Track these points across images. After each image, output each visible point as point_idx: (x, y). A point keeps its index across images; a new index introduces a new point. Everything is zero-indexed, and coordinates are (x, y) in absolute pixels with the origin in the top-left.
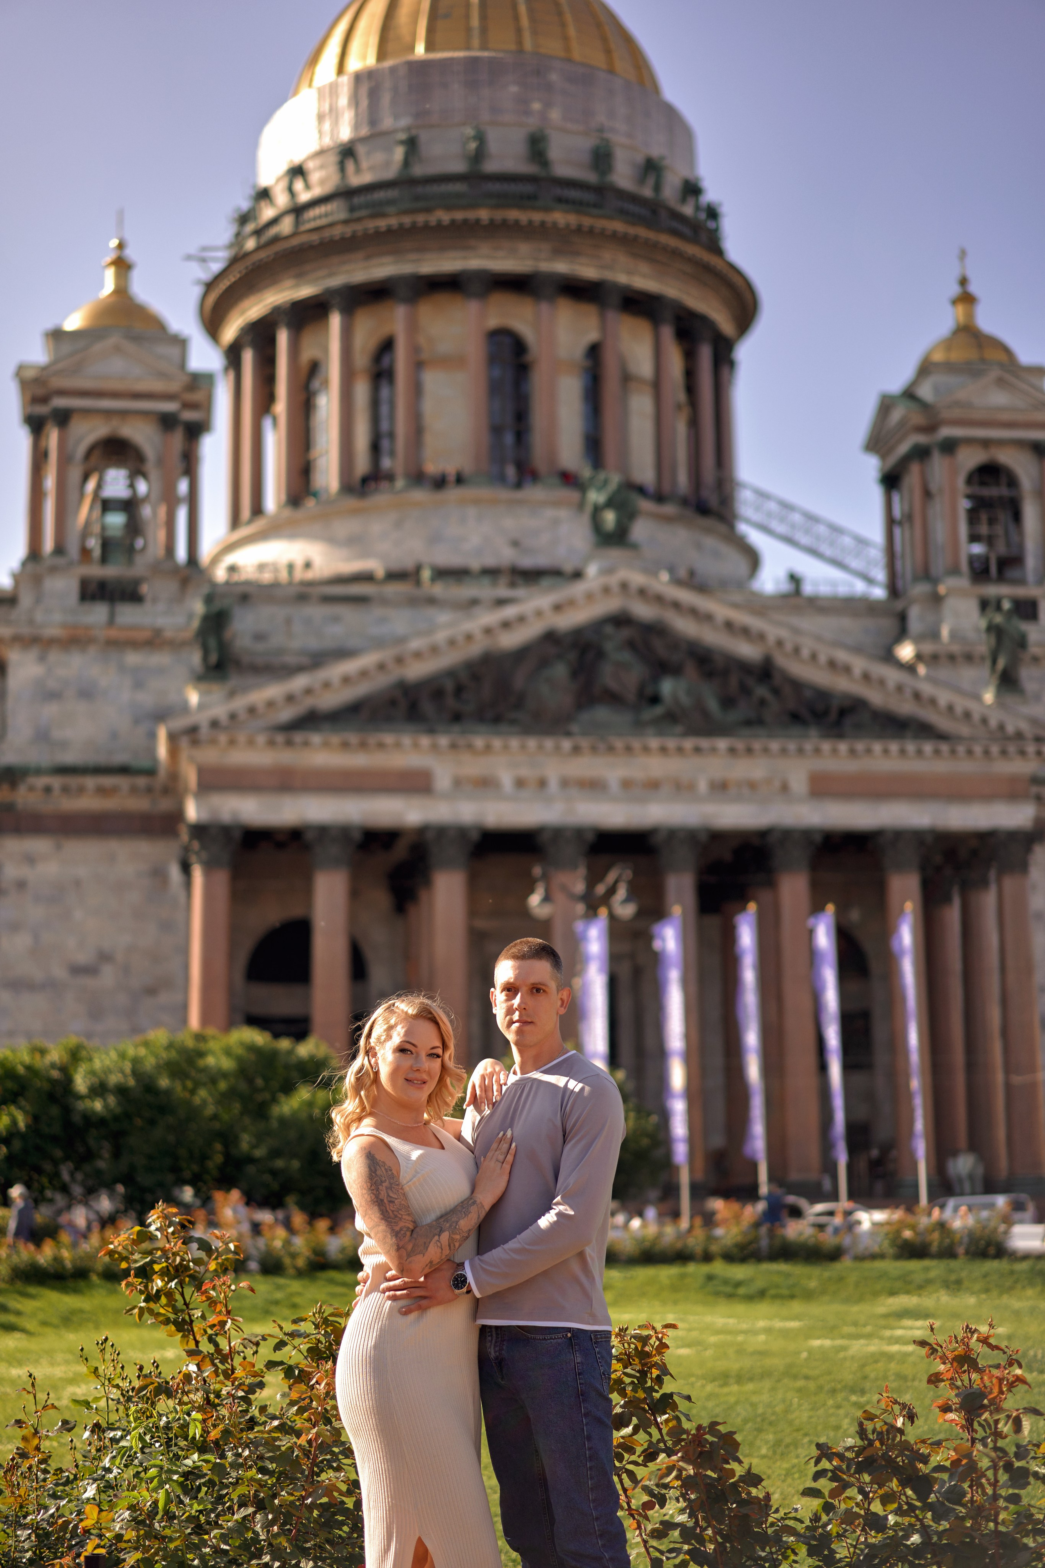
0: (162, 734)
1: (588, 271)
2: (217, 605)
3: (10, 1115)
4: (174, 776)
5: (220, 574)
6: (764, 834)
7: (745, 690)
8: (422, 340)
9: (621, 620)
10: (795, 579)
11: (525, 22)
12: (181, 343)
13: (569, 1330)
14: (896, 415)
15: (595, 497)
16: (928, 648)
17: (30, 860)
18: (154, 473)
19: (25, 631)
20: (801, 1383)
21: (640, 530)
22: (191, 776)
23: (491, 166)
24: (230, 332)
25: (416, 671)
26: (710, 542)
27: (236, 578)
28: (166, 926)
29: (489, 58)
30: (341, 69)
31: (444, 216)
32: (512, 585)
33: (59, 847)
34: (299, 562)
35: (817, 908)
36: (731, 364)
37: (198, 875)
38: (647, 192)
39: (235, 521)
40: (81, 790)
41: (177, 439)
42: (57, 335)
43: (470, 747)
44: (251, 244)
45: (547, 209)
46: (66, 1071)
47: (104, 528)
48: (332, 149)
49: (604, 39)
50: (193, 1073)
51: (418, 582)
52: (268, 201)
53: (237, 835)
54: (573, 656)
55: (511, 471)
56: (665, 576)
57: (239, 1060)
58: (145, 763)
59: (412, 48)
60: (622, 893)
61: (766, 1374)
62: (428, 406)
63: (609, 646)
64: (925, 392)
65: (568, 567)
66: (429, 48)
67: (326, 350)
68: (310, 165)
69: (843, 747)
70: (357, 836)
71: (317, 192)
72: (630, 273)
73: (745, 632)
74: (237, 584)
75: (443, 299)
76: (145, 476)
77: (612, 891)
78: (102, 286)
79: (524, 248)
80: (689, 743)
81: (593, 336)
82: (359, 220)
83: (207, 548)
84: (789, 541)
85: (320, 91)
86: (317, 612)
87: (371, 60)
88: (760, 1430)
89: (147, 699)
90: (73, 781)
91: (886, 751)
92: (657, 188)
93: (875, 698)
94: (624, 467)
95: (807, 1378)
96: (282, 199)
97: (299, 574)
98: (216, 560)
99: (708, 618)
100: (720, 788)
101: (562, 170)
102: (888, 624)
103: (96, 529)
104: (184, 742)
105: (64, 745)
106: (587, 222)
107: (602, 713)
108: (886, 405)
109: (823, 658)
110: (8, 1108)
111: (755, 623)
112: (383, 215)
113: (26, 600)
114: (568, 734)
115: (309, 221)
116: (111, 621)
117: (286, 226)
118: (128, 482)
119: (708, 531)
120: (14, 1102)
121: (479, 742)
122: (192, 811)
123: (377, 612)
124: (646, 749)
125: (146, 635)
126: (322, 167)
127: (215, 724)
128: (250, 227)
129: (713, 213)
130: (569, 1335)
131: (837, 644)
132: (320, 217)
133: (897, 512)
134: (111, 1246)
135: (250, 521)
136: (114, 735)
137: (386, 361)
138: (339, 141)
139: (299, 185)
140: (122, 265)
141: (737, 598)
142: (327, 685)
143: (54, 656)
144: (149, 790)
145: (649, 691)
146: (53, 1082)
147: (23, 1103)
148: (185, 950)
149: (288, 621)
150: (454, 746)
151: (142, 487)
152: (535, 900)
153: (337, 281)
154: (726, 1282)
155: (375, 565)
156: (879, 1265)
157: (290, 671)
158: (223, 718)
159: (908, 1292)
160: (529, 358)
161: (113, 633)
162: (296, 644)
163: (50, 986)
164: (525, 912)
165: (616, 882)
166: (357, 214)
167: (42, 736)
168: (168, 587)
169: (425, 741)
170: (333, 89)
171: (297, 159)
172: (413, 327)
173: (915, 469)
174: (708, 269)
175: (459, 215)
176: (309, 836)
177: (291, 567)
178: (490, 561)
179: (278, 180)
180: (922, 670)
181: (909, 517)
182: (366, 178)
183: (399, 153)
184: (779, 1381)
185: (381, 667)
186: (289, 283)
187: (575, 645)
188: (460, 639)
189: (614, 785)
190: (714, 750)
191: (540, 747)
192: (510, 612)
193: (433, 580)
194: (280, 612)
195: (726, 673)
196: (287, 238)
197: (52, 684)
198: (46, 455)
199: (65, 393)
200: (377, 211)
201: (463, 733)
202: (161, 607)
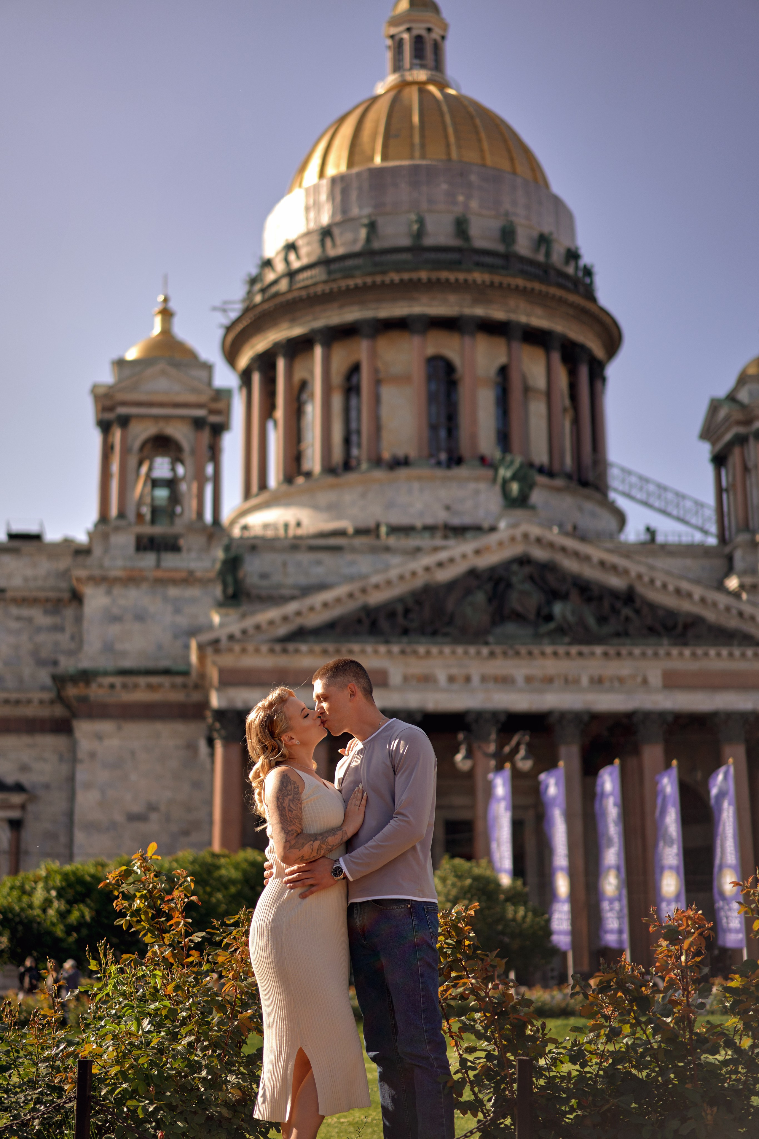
0: (194, 645)
1: (499, 314)
2: (233, 553)
3: (80, 910)
4: (203, 676)
5: (236, 532)
6: (630, 715)
7: (614, 610)
8: (380, 365)
9: (524, 561)
10: (651, 532)
11: (452, 139)
12: (208, 368)
14: (722, 413)
15: (504, 473)
16: (749, 580)
17: (99, 737)
18: (189, 460)
19: (97, 572)
21: (536, 497)
22: (214, 675)
23: (429, 241)
24: (244, 361)
25: (375, 598)
26: (589, 506)
27: (247, 534)
28: (196, 785)
29: (427, 165)
30: (322, 174)
31: (396, 277)
32: (446, 537)
33: (119, 728)
34: (292, 523)
36: (604, 379)
37: (219, 747)
38: (541, 258)
39: (247, 494)
40: (136, 686)
41: (205, 436)
42: (120, 364)
43: (415, 653)
44: (258, 298)
45: (469, 271)
47: (153, 499)
48: (316, 231)
49: (509, 151)
50: (211, 881)
51: (378, 536)
52: (270, 268)
54: (489, 586)
55: (443, 456)
56: (556, 530)
57: (245, 872)
58: (182, 667)
59: (372, 159)
60: (522, 752)
62: (385, 411)
63: (515, 580)
64: (743, 396)
65: (486, 524)
66: (384, 158)
67: (312, 372)
68: (300, 243)
69: (687, 651)
71: (305, 261)
72: (528, 315)
73: (614, 569)
74: (248, 538)
75: (395, 335)
76: (182, 462)
77: (515, 750)
78: (152, 328)
79: (452, 298)
80: (574, 650)
81: (503, 360)
82: (334, 280)
83: (227, 514)
84: (646, 504)
85: (307, 190)
86: (305, 558)
87: (343, 168)
89: (183, 621)
90: (130, 680)
91: (719, 655)
92: (548, 254)
93: (710, 616)
94: (526, 450)
96: (280, 267)
97: (292, 531)
98: (233, 522)
99: (587, 559)
100: (597, 682)
101: (479, 243)
102: (719, 563)
103: (148, 500)
104: (209, 651)
105: (124, 654)
106: (497, 279)
107: (510, 628)
108: (715, 406)
109: (671, 588)
110: (78, 906)
111: (621, 562)
112: (352, 277)
113: (97, 551)
114: (487, 643)
115: (299, 282)
116: (158, 566)
117: (283, 285)
118: (170, 467)
119: (588, 498)
120: (83, 901)
121: (421, 650)
122: (215, 701)
123: (348, 557)
124: (543, 654)
125: (183, 575)
126: (308, 244)
127: (231, 637)
128: (258, 287)
129: (588, 272)
130: (409, 906)
131: (681, 577)
132: (307, 279)
133: (724, 483)
134: (108, 881)
135: (257, 495)
136: (160, 647)
137: (354, 380)
138: (320, 225)
139: (292, 257)
140: (167, 314)
141: (609, 545)
142: (312, 609)
143: (117, 590)
144: (185, 686)
145: (545, 611)
147: (88, 901)
148: (210, 802)
149: (285, 564)
150: (403, 652)
151: (181, 470)
152: (459, 757)
153: (319, 323)
155: (347, 524)
157: (285, 600)
158: (238, 634)
160: (457, 376)
161: (159, 574)
162: (290, 581)
163: (113, 826)
164: (452, 766)
165: (518, 744)
166: (334, 276)
167: (108, 648)
168: (200, 540)
169: (382, 649)
170: (316, 188)
171: (291, 237)
172: (373, 355)
173: (737, 451)
174: (584, 311)
175: (406, 276)
177: (286, 526)
178: (429, 521)
179: (278, 254)
180: (744, 596)
181: (732, 486)
182: (340, 251)
183: (363, 233)
185: (351, 595)
186: (285, 325)
187: (490, 579)
188: (407, 575)
189: (520, 680)
190: (593, 654)
191: (466, 653)
192: (443, 556)
193: (388, 534)
194: (279, 558)
195: (600, 598)
196: (284, 294)
197: (116, 611)
198: (112, 448)
199: (124, 404)
200: (348, 274)
201: (410, 643)
202: (193, 555)
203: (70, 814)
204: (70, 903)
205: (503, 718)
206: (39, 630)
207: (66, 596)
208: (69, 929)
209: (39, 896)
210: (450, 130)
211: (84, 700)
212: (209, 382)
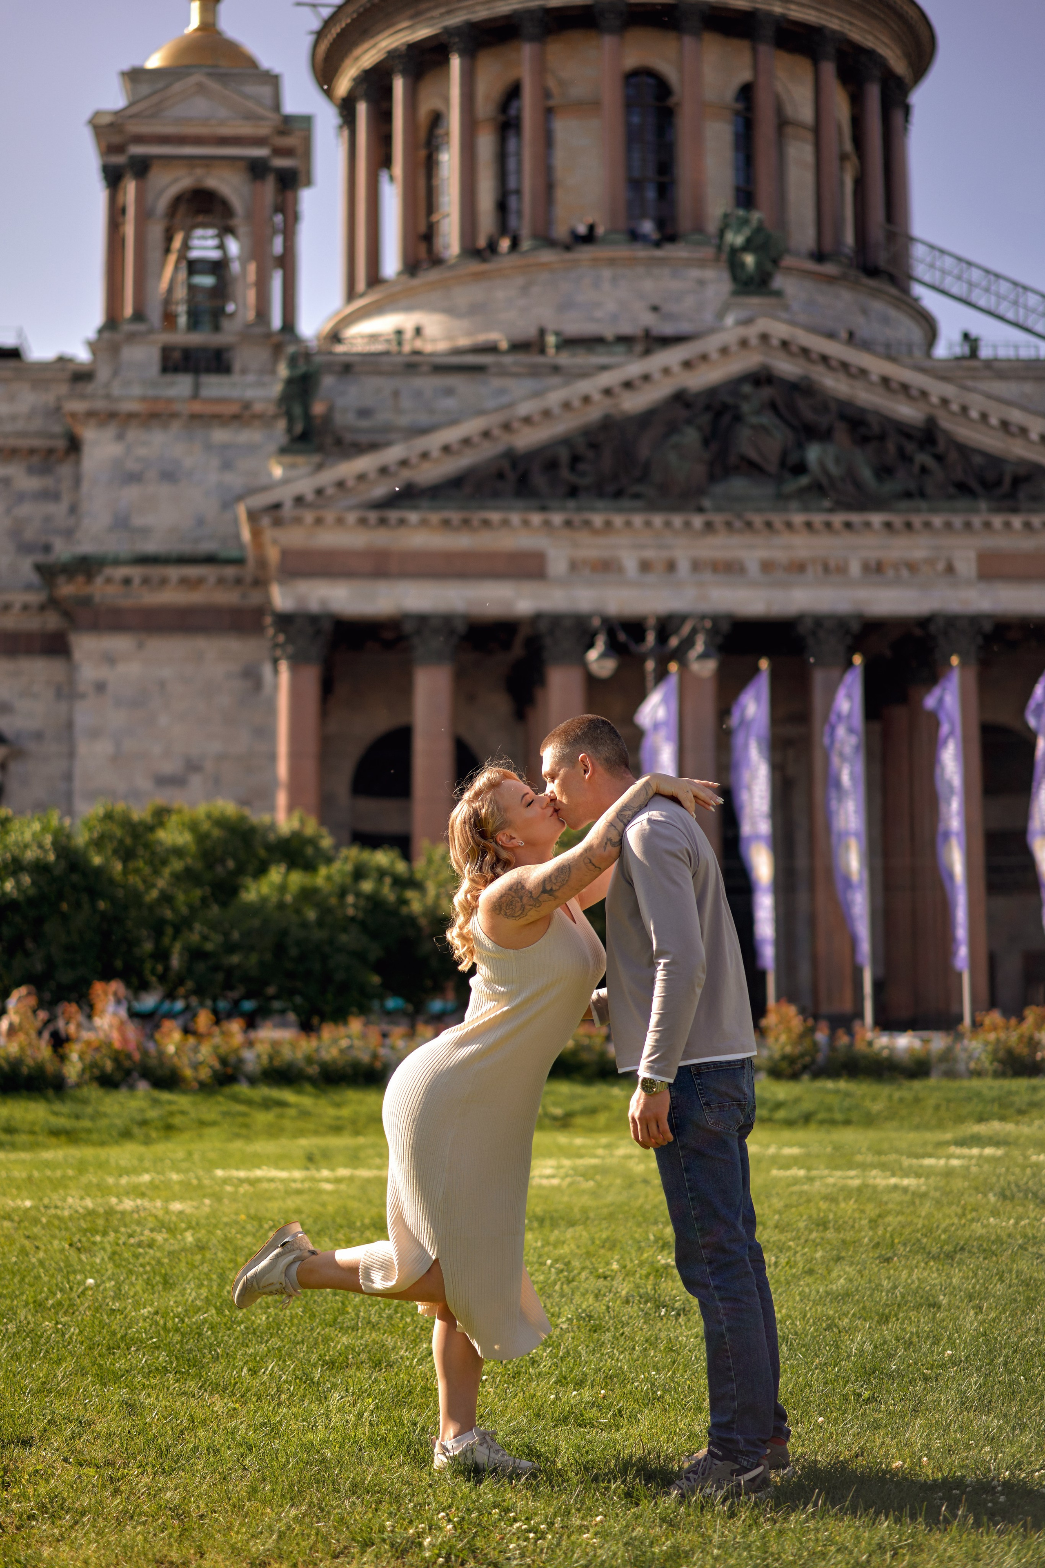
0: (243, 516)
4: (262, 563)
6: (925, 622)
7: (904, 457)
8: (551, 83)
9: (761, 378)
10: (970, 341)
12: (273, 80)
15: (734, 238)
17: (110, 660)
18: (242, 230)
19: (100, 405)
21: (785, 282)
22: (274, 560)
25: (525, 439)
26: (878, 306)
28: (258, 732)
32: (647, 352)
33: (140, 646)
34: (409, 331)
36: (907, 110)
37: (284, 670)
39: (351, 294)
40: (164, 582)
41: (269, 187)
42: (136, 75)
43: (587, 523)
47: (191, 290)
50: (140, 850)
51: (542, 351)
53: (327, 626)
54: (705, 419)
55: (648, 227)
58: (232, 551)
60: (699, 647)
62: (560, 158)
63: (746, 408)
67: (447, 100)
69: (1017, 521)
70: (461, 628)
73: (905, 388)
74: (336, 355)
75: (576, 36)
76: (235, 233)
77: (688, 645)
78: (186, 23)
80: (838, 519)
81: (745, 75)
86: (428, 384)
89: (235, 480)
90: (155, 572)
97: (410, 345)
99: (863, 373)
100: (875, 570)
103: (183, 291)
104: (266, 521)
105: (145, 532)
107: (738, 485)
109: (994, 421)
111: (919, 381)
113: (103, 374)
114: (700, 510)
116: (195, 395)
118: (217, 242)
119: (875, 293)
121: (598, 520)
122: (278, 600)
123: (496, 383)
124: (789, 525)
125: (234, 409)
127: (299, 500)
131: (1010, 404)
135: (362, 295)
136: (200, 522)
137: (513, 112)
142: (425, 455)
143: (133, 434)
144: (238, 581)
145: (793, 459)
148: (272, 757)
149: (396, 394)
150: (568, 523)
151: (232, 246)
152: (594, 656)
153: (455, 20)
155: (497, 335)
156: (975, 1083)
158: (310, 497)
159: (1002, 1118)
160: (672, 101)
161: (197, 407)
162: (401, 418)
163: (134, 794)
167: (121, 523)
168: (261, 356)
169: (536, 518)
172: (541, 69)
176: (408, 628)
177: (400, 336)
178: (626, 329)
185: (487, 434)
186: (404, 24)
187: (708, 408)
188: (576, 403)
189: (753, 568)
190: (868, 525)
191: (668, 524)
192: (632, 370)
193: (559, 347)
194: (386, 385)
195: (882, 438)
197: (131, 465)
198: (123, 211)
199: (140, 139)
201: (579, 509)
202: (251, 378)
203: (68, 777)
205: (725, 627)
206: (21, 497)
207: (61, 444)
211: (86, 602)
212: (277, 105)
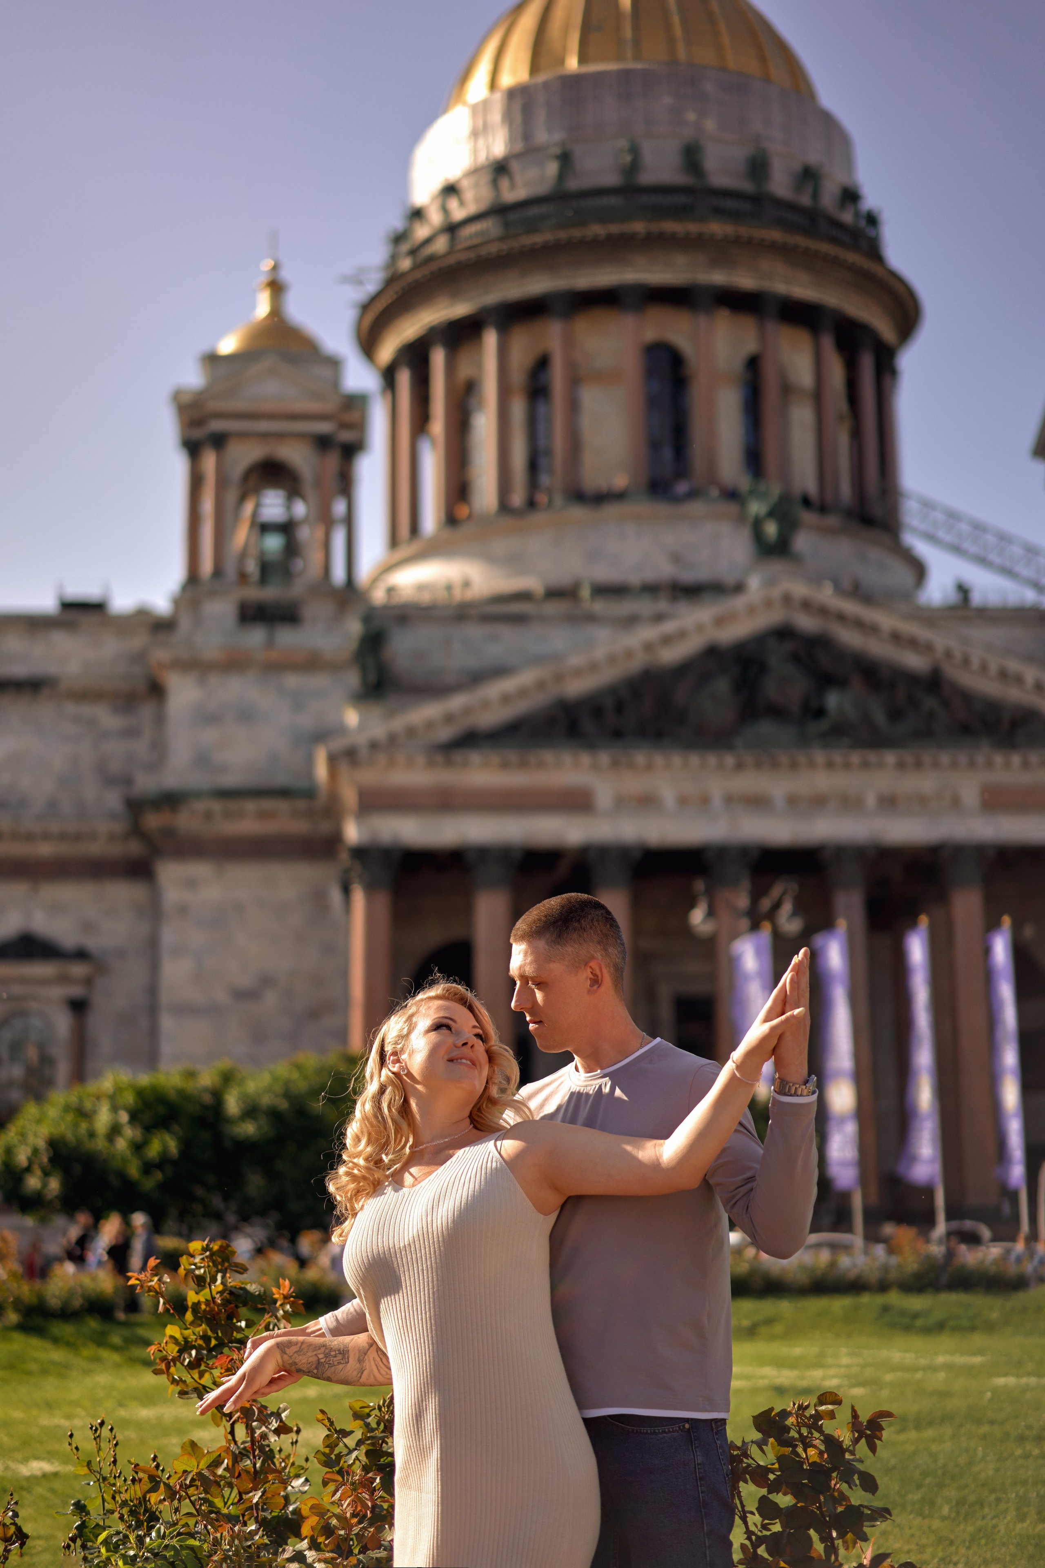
0: (321, 755)
1: (746, 281)
2: (374, 626)
3: (162, 1140)
4: (334, 797)
5: (379, 596)
6: (935, 848)
7: (914, 702)
8: (578, 356)
9: (784, 633)
10: (963, 590)
11: (678, 32)
12: (334, 363)
13: (687, 1420)
15: (756, 508)
17: (191, 884)
18: (308, 494)
19: (184, 654)
20: (985, 1429)
21: (802, 542)
22: (349, 796)
23: (646, 178)
24: (387, 352)
25: (576, 689)
26: (875, 554)
27: (394, 600)
28: (328, 949)
29: (642, 70)
30: (493, 85)
31: (597, 230)
32: (672, 600)
33: (219, 872)
34: (458, 581)
35: (992, 925)
36: (894, 373)
37: (359, 898)
38: (805, 200)
39: (394, 541)
40: (242, 814)
41: (333, 461)
42: (212, 359)
43: (631, 763)
44: (406, 264)
45: (703, 220)
46: (218, 1096)
47: (261, 550)
48: (486, 166)
49: (759, 47)
51: (577, 600)
52: (421, 221)
53: (399, 857)
54: (735, 670)
56: (829, 587)
58: (303, 785)
59: (562, 61)
60: (787, 908)
61: (947, 1418)
62: (586, 422)
63: (772, 660)
65: (730, 579)
66: (582, 60)
67: (482, 369)
68: (465, 184)
69: (1016, 759)
70: (519, 856)
71: (472, 208)
72: (789, 282)
73: (913, 643)
74: (395, 606)
76: (303, 498)
77: (777, 906)
78: (253, 306)
79: (681, 260)
80: (856, 758)
81: (750, 345)
82: (514, 236)
84: (956, 550)
85: (474, 108)
86: (475, 632)
87: (524, 75)
88: (941, 1486)
89: (306, 721)
90: (234, 805)
92: (815, 195)
94: (785, 475)
95: (992, 1422)
96: (435, 218)
97: (458, 595)
98: (374, 582)
99: (872, 629)
100: (889, 802)
101: (718, 180)
103: (255, 551)
104: (344, 764)
105: (223, 767)
106: (744, 231)
107: (766, 728)
109: (993, 668)
110: (160, 1134)
111: (922, 632)
112: (539, 231)
113: (185, 624)
114: (732, 749)
115: (465, 239)
116: (270, 643)
117: (441, 245)
118: (285, 504)
119: (873, 542)
120: (166, 1127)
121: (640, 759)
122: (352, 833)
123: (537, 630)
124: (812, 764)
125: (304, 657)
126: (475, 185)
127: (374, 746)
128: (405, 247)
129: (872, 220)
130: (687, 1426)
131: (1008, 653)
132: (475, 234)
135: (409, 542)
136: (274, 758)
137: (542, 378)
138: (491, 158)
139: (453, 204)
140: (277, 287)
141: (903, 608)
142: (485, 704)
143: (214, 679)
144: (310, 813)
145: (814, 704)
146: (205, 1107)
147: (175, 1128)
148: (345, 973)
149: (447, 641)
150: (615, 763)
152: (697, 916)
153: (493, 298)
154: (903, 1313)
155: (532, 583)
157: (449, 691)
158: (382, 738)
160: (687, 371)
161: (272, 656)
162: (454, 664)
163: (214, 1007)
164: (686, 930)
165: (781, 897)
166: (513, 231)
167: (202, 760)
168: (326, 608)
169: (585, 759)
170: (483, 107)
171: (451, 175)
172: (569, 342)
174: (867, 276)
175: (615, 229)
176: (470, 857)
177: (449, 587)
178: (650, 575)
179: (434, 199)
182: (521, 194)
183: (552, 168)
184: (961, 1426)
185: (541, 685)
186: (444, 302)
187: (738, 659)
188: (620, 655)
189: (780, 801)
190: (882, 763)
191: (703, 763)
192: (669, 627)
193: (592, 597)
194: (439, 632)
195: (893, 685)
196: (443, 257)
197: (212, 708)
198: (202, 478)
199: (219, 416)
200: (532, 227)
201: (623, 750)
202: (320, 627)
203: (153, 990)
204: (149, 1129)
205: (756, 856)
206: (105, 735)
207: (142, 687)
208: (148, 1168)
209: (103, 1118)
210: (676, 19)
211: (169, 833)
212: (336, 382)
